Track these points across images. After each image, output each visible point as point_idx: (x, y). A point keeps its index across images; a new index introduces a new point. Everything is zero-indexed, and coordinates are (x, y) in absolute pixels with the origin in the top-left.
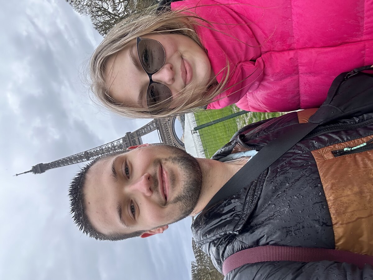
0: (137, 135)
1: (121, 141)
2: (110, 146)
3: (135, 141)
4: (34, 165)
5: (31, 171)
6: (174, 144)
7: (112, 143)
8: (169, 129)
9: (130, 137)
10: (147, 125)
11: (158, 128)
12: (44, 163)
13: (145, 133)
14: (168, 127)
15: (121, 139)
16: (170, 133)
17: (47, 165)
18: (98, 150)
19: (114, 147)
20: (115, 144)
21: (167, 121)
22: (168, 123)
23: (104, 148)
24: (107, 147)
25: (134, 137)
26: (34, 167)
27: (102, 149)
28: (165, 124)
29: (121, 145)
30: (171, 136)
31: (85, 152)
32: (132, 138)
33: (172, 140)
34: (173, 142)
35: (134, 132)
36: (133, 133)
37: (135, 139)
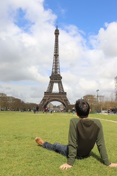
1: (59, 73)
2: (58, 67)
3: (57, 80)
4: (59, 31)
5: (57, 29)
6: (50, 98)
7: (59, 69)
8: (58, 98)
9: (59, 78)
10: (63, 88)
11: (60, 93)
12: (59, 35)
13: (59, 86)
16: (55, 98)
17: (58, 37)
19: (57, 69)
20: (58, 70)
22: (61, 99)
23: (58, 64)
25: (59, 80)
26: (58, 30)
27: (57, 63)
28: (61, 97)
29: (57, 72)
31: (58, 55)
33: (52, 98)
36: (61, 80)
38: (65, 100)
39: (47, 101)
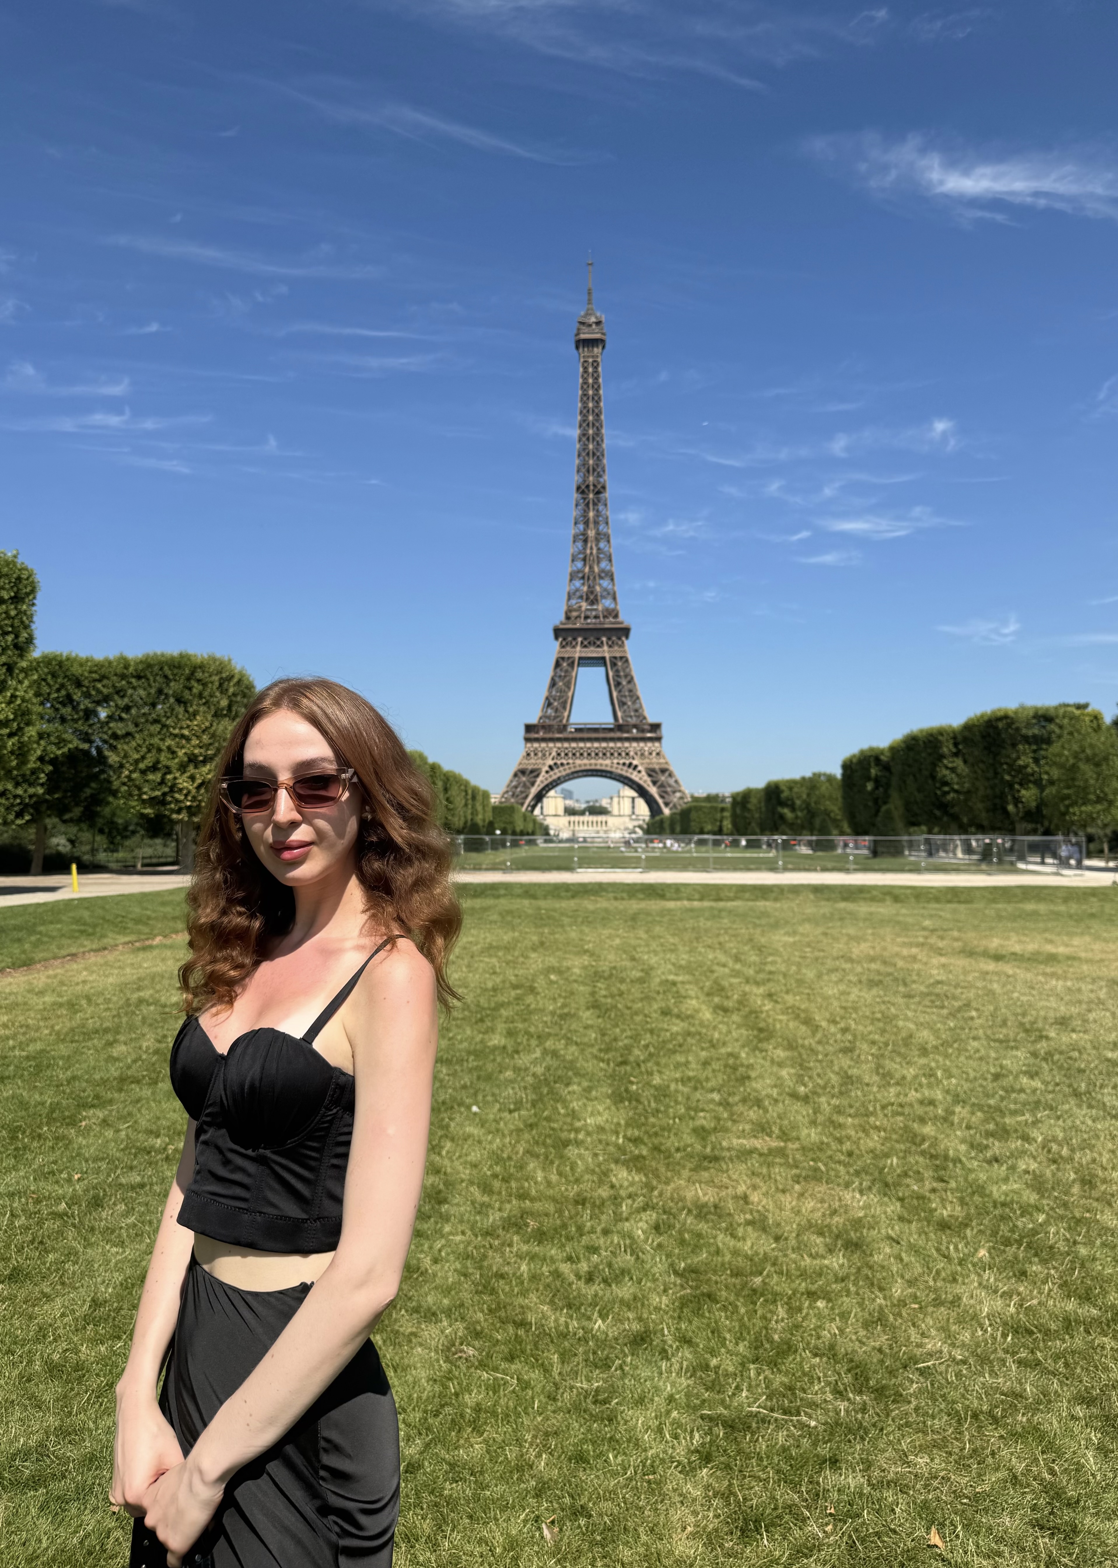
0: (615, 658)
1: (608, 603)
2: (604, 564)
3: (598, 646)
6: (559, 762)
7: (611, 575)
8: (608, 762)
9: (614, 634)
10: (638, 698)
11: (616, 726)
13: (611, 683)
14: (615, 761)
15: (612, 606)
16: (593, 761)
18: (601, 528)
20: (605, 583)
21: (635, 762)
22: (627, 762)
23: (602, 545)
24: (601, 556)
25: (610, 646)
27: (598, 540)
28: (627, 754)
29: (597, 600)
30: (586, 761)
31: (604, 487)
32: (609, 639)
33: (571, 761)
34: (565, 762)
35: (625, 652)
36: (623, 646)
37: (606, 648)
38: (653, 770)
39: (541, 781)
